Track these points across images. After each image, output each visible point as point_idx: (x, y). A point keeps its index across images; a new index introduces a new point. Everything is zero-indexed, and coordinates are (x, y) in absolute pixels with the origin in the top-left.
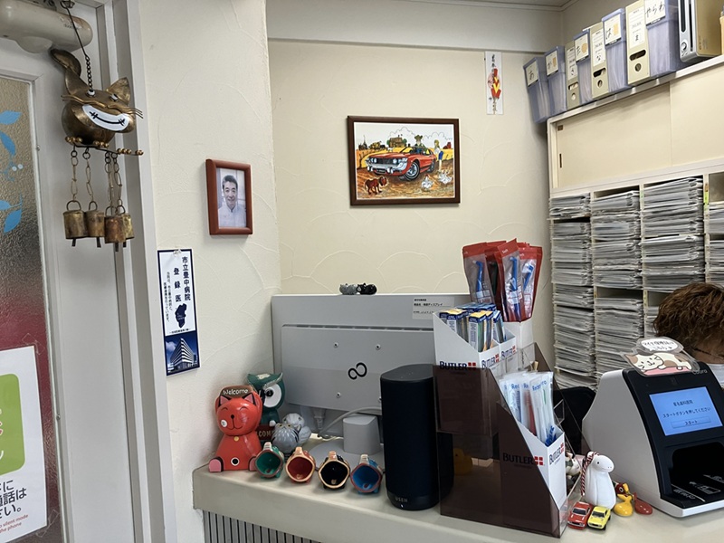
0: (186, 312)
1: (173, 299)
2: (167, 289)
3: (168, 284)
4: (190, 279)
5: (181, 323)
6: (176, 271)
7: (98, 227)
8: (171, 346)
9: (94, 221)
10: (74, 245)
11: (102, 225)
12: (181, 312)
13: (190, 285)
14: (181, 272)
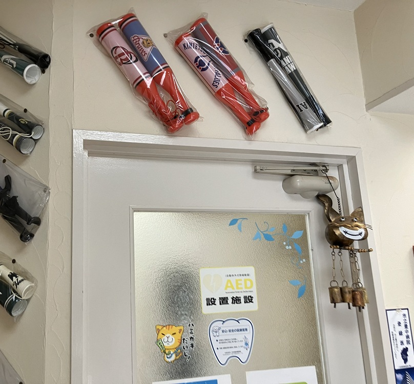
0: (408, 353)
1: (399, 343)
2: (394, 336)
3: (394, 333)
4: (409, 329)
5: (406, 360)
6: (399, 324)
7: (348, 296)
8: (400, 377)
9: (346, 293)
10: (335, 307)
11: (351, 295)
12: (405, 352)
13: (409, 334)
14: (403, 324)
